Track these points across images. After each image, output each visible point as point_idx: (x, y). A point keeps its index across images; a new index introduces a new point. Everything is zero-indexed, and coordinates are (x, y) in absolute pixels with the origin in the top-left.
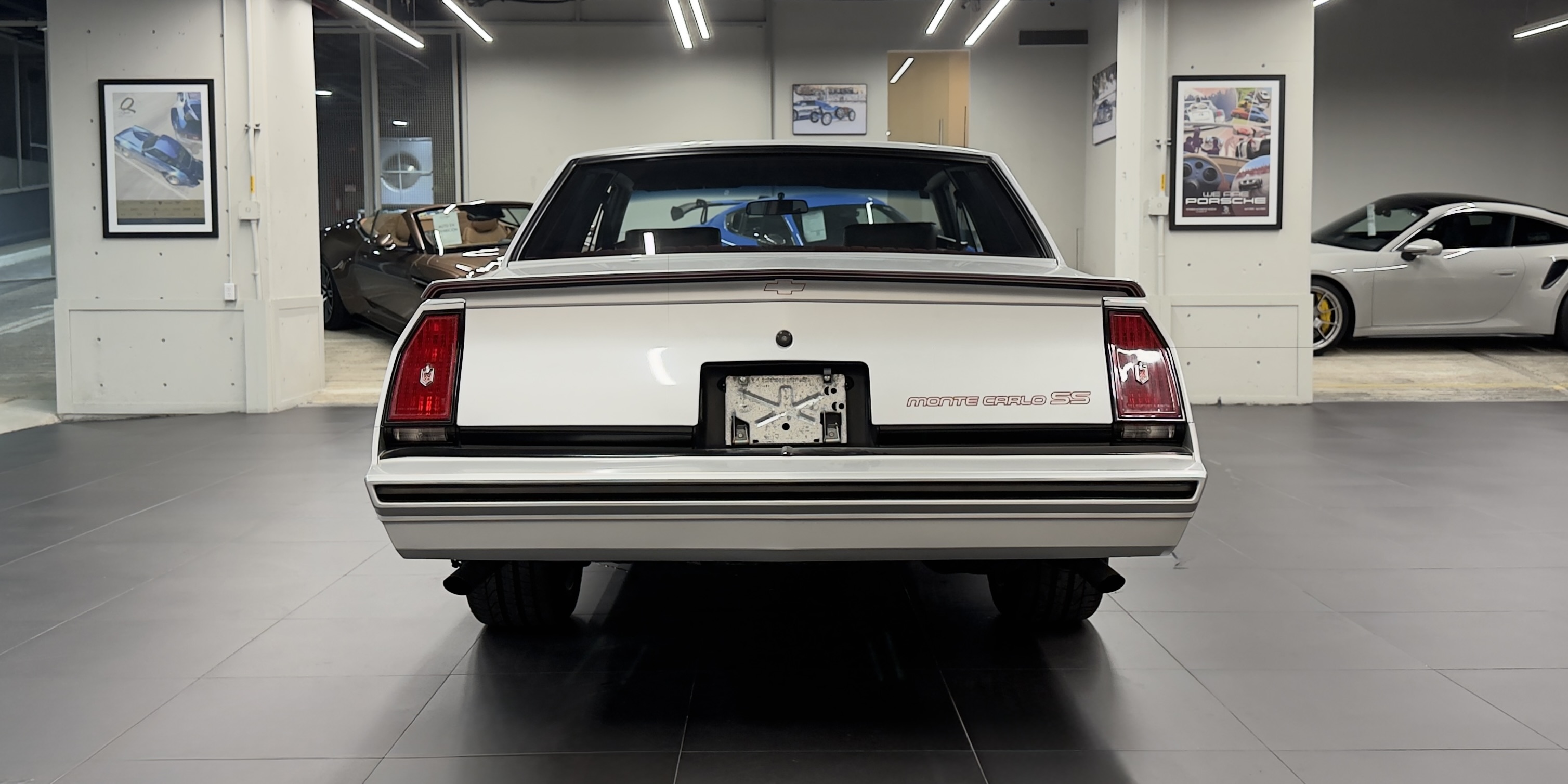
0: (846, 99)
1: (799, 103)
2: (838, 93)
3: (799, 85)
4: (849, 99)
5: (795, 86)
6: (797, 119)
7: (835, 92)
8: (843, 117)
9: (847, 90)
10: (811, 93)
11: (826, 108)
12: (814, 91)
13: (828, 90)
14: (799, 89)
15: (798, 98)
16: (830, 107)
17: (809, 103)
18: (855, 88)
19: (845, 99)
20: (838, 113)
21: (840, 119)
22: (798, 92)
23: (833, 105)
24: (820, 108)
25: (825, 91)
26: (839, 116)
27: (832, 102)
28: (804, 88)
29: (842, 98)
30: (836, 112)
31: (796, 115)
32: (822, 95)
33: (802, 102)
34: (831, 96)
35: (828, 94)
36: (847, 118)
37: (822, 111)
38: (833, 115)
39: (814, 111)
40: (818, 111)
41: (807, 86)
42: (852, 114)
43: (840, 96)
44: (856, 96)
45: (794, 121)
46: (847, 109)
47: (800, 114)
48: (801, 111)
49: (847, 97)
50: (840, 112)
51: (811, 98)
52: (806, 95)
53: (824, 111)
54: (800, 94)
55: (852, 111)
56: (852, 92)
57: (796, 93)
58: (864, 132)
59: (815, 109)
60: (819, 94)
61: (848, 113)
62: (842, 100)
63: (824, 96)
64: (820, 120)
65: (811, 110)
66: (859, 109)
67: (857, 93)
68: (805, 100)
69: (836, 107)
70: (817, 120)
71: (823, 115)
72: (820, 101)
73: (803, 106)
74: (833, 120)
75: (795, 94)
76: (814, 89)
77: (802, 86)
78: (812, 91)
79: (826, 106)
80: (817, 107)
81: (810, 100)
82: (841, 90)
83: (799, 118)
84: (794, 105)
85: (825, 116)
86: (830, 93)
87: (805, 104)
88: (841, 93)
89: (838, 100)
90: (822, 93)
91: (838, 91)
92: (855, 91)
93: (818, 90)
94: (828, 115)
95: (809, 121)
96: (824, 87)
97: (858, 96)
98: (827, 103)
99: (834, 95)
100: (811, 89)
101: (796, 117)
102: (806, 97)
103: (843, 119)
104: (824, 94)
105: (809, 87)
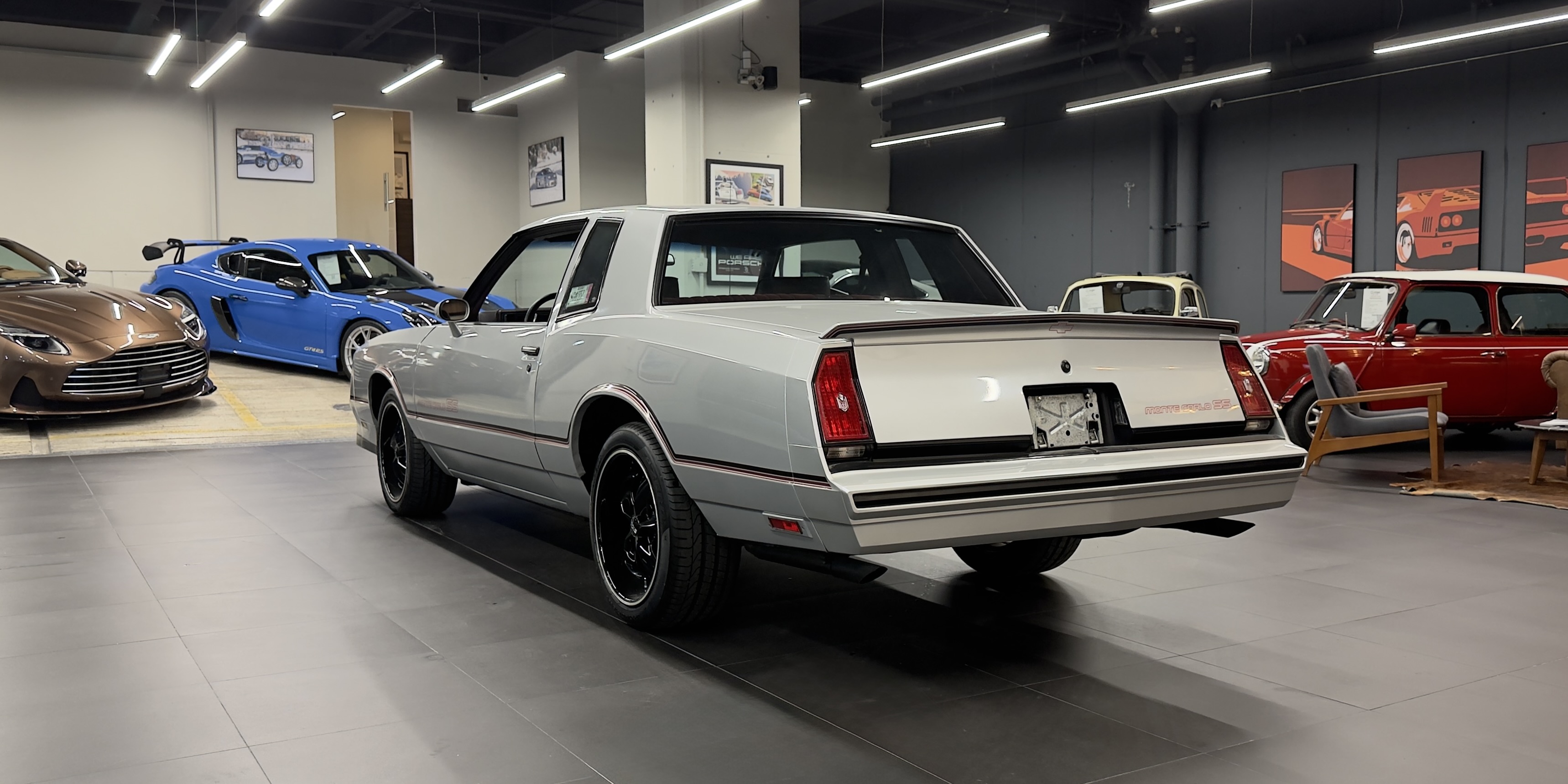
0: (293, 147)
1: (243, 147)
2: (285, 141)
3: (243, 130)
4: (296, 147)
5: (238, 131)
6: (241, 163)
7: (281, 139)
8: (290, 164)
9: (294, 139)
10: (256, 138)
11: (272, 154)
12: (259, 137)
13: (273, 137)
14: (243, 134)
15: (242, 143)
16: (276, 153)
17: (254, 148)
18: (302, 137)
19: (291, 147)
20: (284, 160)
21: (287, 166)
22: (242, 136)
23: (279, 152)
24: (266, 154)
25: (270, 138)
26: (285, 162)
27: (278, 148)
28: (249, 132)
29: (289, 145)
30: (283, 158)
31: (240, 159)
32: (268, 142)
33: (246, 147)
34: (276, 142)
35: (273, 140)
36: (294, 166)
37: (267, 157)
38: (279, 161)
39: (259, 156)
40: (264, 156)
41: (252, 131)
42: (299, 162)
43: (286, 143)
44: (303, 144)
45: (237, 164)
46: (295, 156)
47: (245, 159)
48: (245, 155)
49: (292, 144)
50: (286, 159)
51: (256, 144)
52: (251, 140)
53: (270, 157)
54: (244, 139)
55: (299, 158)
56: (298, 141)
57: (240, 137)
58: (312, 180)
59: (261, 154)
60: (265, 140)
61: (295, 160)
62: (288, 147)
63: (270, 142)
64: (266, 166)
65: (256, 155)
66: (306, 158)
67: (304, 142)
68: (250, 145)
69: (282, 153)
70: (263, 166)
71: (269, 161)
72: (265, 147)
73: (248, 151)
74: (279, 166)
75: (238, 137)
76: (259, 135)
77: (245, 131)
78: (256, 136)
79: (271, 152)
80: (263, 152)
81: (255, 145)
82: (286, 137)
83: (243, 162)
84: (237, 148)
85: (271, 162)
86: (276, 140)
87: (250, 149)
88: (287, 140)
89: (284, 147)
90: (267, 139)
91: (285, 139)
92: (301, 140)
93: (263, 136)
94: (274, 161)
95: (254, 165)
96: (269, 134)
97: (305, 145)
98: (273, 149)
99: (281, 142)
100: (256, 134)
101: (240, 160)
102: (251, 142)
103: (290, 166)
104: (269, 140)
105: (253, 133)
